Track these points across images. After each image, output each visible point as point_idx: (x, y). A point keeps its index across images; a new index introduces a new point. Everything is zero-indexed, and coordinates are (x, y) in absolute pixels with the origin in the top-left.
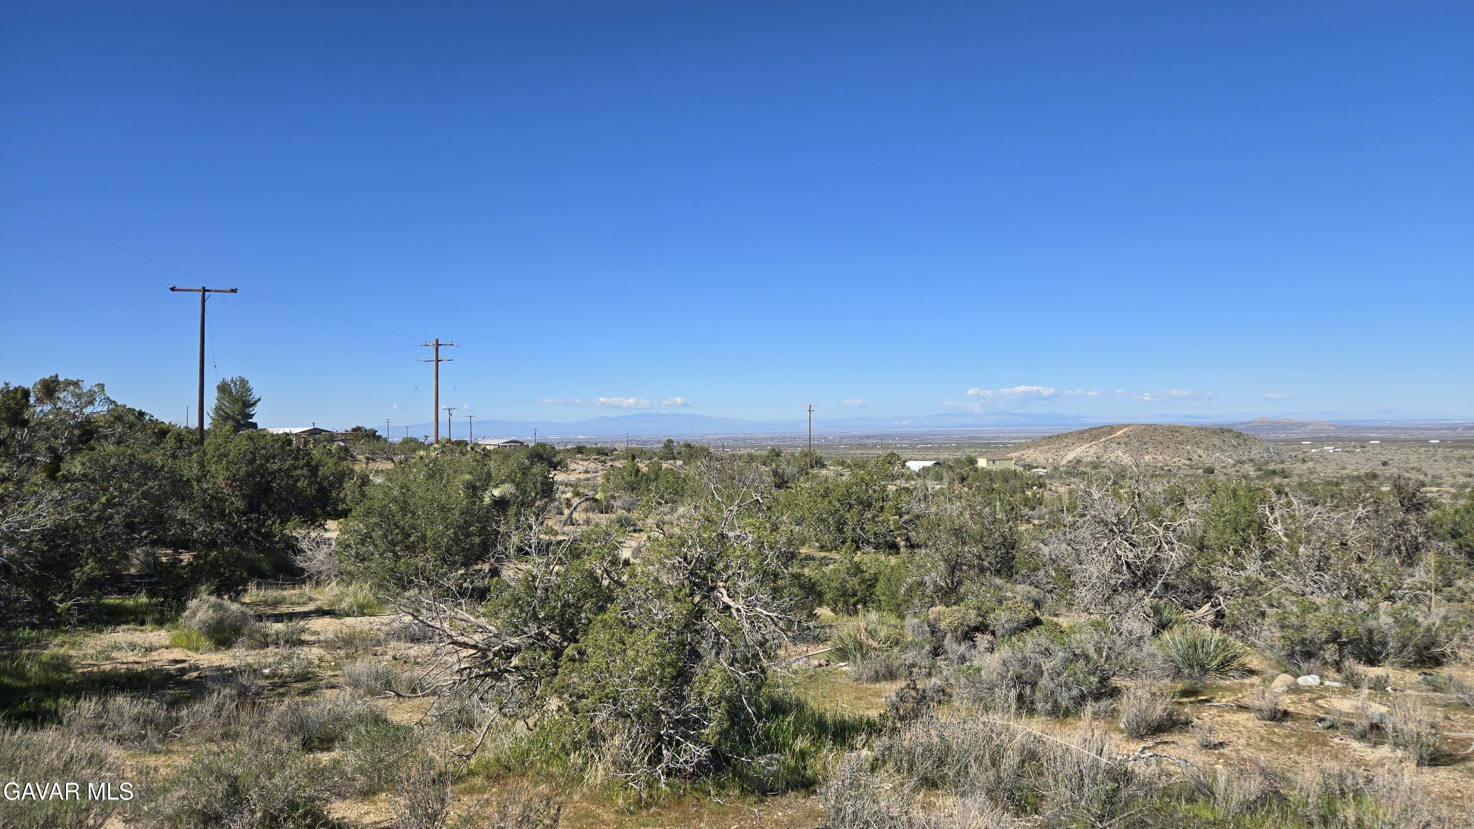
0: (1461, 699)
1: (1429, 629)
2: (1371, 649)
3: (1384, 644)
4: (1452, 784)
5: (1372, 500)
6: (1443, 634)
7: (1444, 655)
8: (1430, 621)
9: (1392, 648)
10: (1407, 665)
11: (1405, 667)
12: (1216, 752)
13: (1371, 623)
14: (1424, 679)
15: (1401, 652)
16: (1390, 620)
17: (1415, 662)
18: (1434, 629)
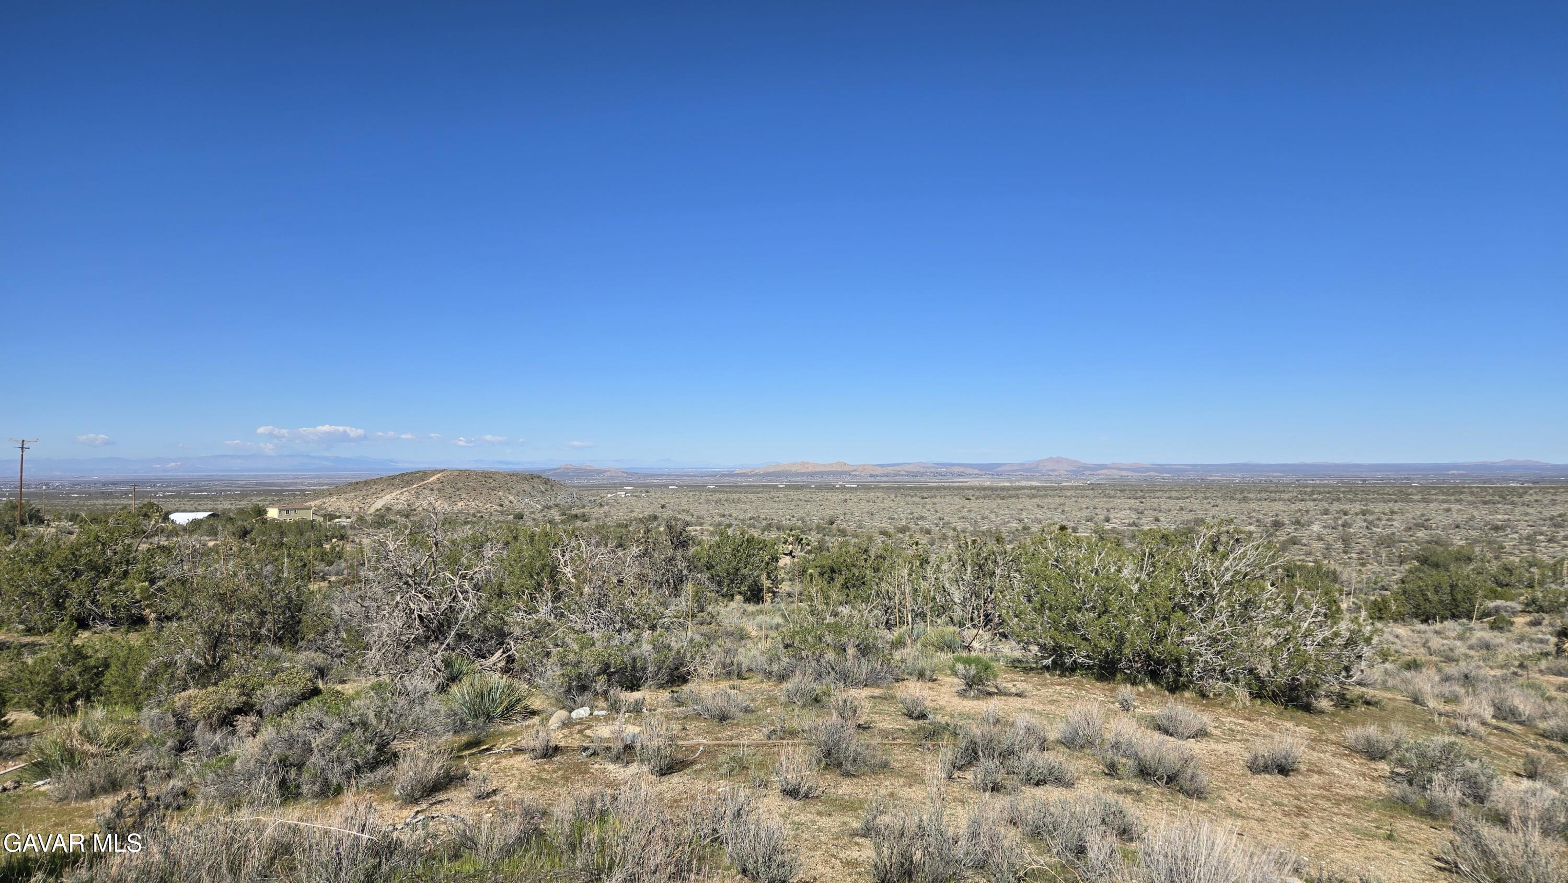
0: (696, 710)
1: (678, 652)
2: (634, 676)
3: (644, 669)
4: (681, 788)
5: (643, 540)
6: (689, 655)
7: (689, 673)
8: (680, 645)
9: (650, 672)
10: (661, 686)
11: (659, 688)
12: (489, 801)
13: (636, 651)
14: (672, 697)
15: (657, 675)
16: (650, 647)
17: (667, 682)
18: (682, 651)
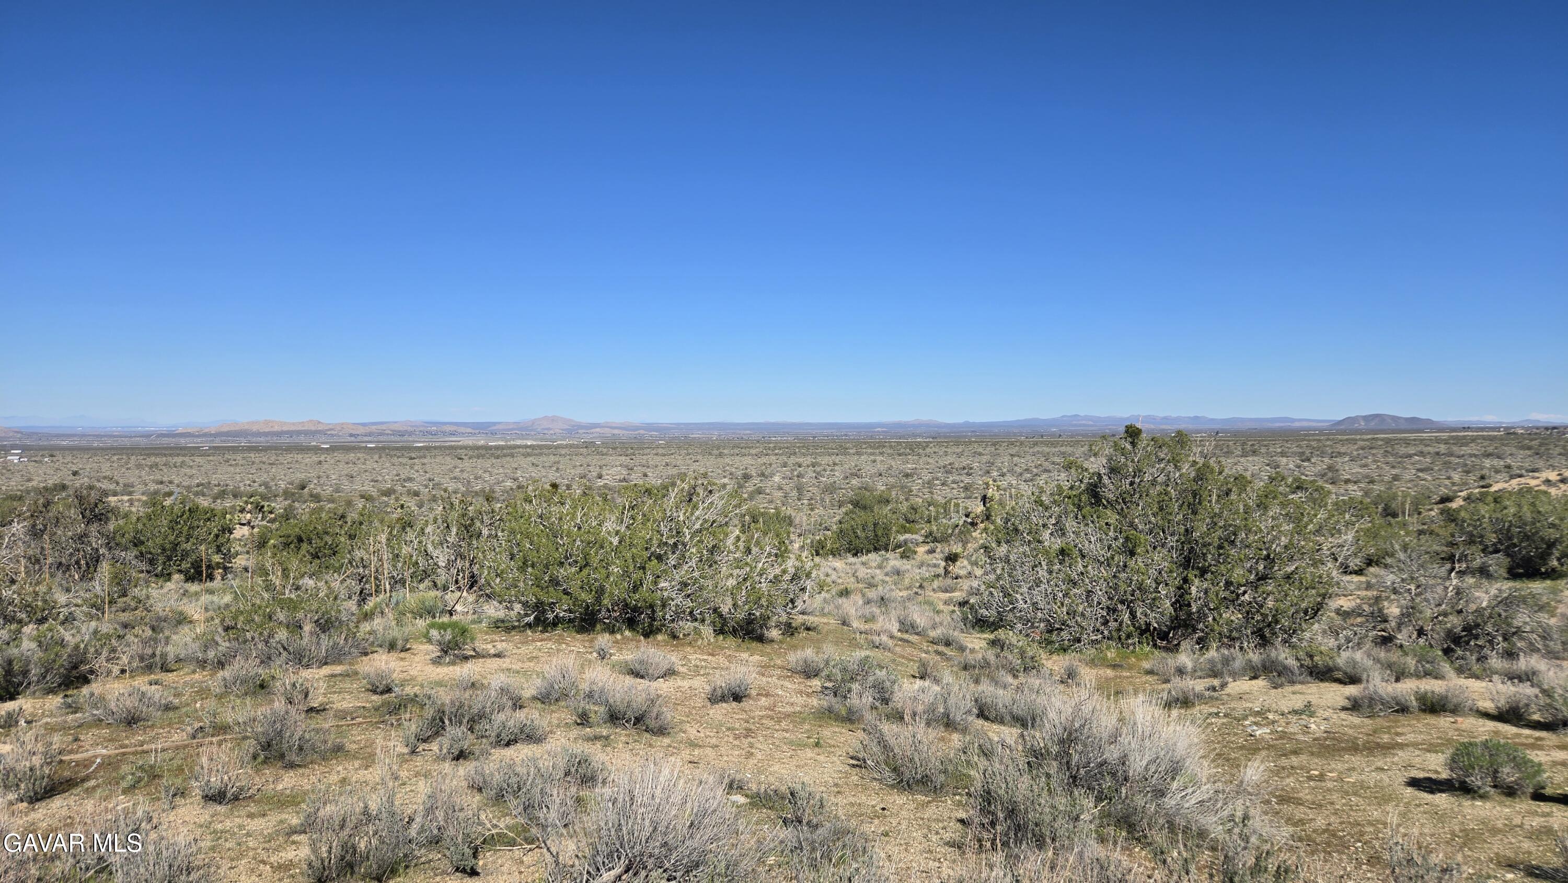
0: (95, 715)
1: (77, 647)
2: (9, 681)
3: (25, 673)
4: (64, 812)
5: (28, 514)
6: (92, 650)
7: (92, 672)
8: (78, 638)
9: (34, 675)
10: (51, 691)
11: (48, 693)
13: (13, 651)
14: (65, 703)
15: (45, 677)
16: (33, 645)
17: (60, 685)
18: (82, 646)
